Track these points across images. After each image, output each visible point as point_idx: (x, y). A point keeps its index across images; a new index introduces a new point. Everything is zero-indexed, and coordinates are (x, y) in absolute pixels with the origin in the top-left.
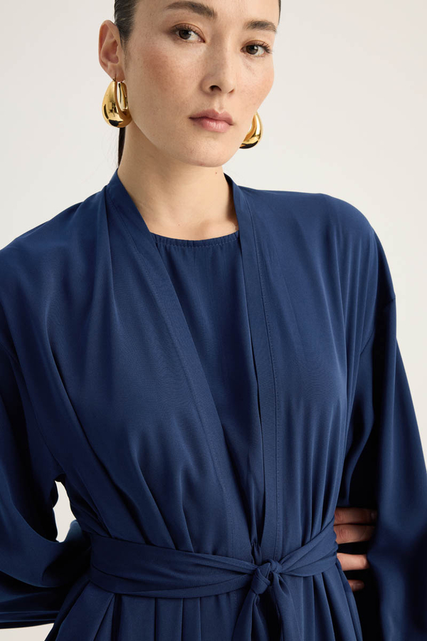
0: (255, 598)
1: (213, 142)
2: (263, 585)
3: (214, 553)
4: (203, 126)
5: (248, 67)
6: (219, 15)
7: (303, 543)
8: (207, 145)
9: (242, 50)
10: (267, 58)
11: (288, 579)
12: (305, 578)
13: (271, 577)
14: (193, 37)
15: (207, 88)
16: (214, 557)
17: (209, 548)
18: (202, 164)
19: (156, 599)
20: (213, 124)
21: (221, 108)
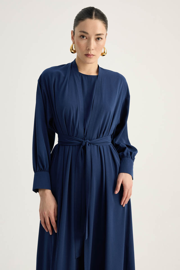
0: (82, 146)
1: (90, 59)
2: (84, 144)
3: (76, 137)
4: (87, 57)
5: (97, 43)
6: (89, 34)
7: (97, 138)
8: (89, 60)
9: (96, 40)
10: (102, 40)
11: (92, 145)
12: (97, 146)
13: (86, 143)
14: (85, 38)
15: (87, 49)
16: (76, 138)
17: (75, 136)
18: (88, 64)
19: (69, 146)
20: (89, 56)
21: (91, 53)
